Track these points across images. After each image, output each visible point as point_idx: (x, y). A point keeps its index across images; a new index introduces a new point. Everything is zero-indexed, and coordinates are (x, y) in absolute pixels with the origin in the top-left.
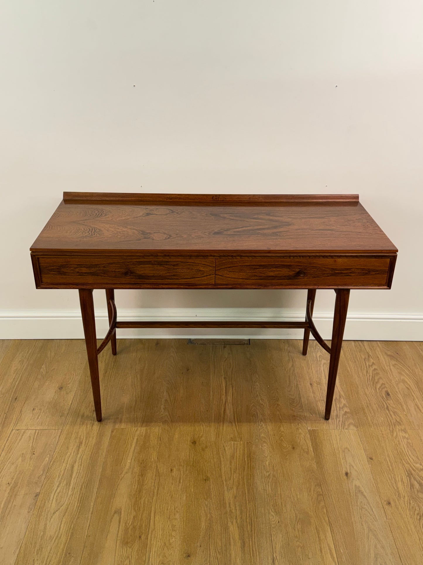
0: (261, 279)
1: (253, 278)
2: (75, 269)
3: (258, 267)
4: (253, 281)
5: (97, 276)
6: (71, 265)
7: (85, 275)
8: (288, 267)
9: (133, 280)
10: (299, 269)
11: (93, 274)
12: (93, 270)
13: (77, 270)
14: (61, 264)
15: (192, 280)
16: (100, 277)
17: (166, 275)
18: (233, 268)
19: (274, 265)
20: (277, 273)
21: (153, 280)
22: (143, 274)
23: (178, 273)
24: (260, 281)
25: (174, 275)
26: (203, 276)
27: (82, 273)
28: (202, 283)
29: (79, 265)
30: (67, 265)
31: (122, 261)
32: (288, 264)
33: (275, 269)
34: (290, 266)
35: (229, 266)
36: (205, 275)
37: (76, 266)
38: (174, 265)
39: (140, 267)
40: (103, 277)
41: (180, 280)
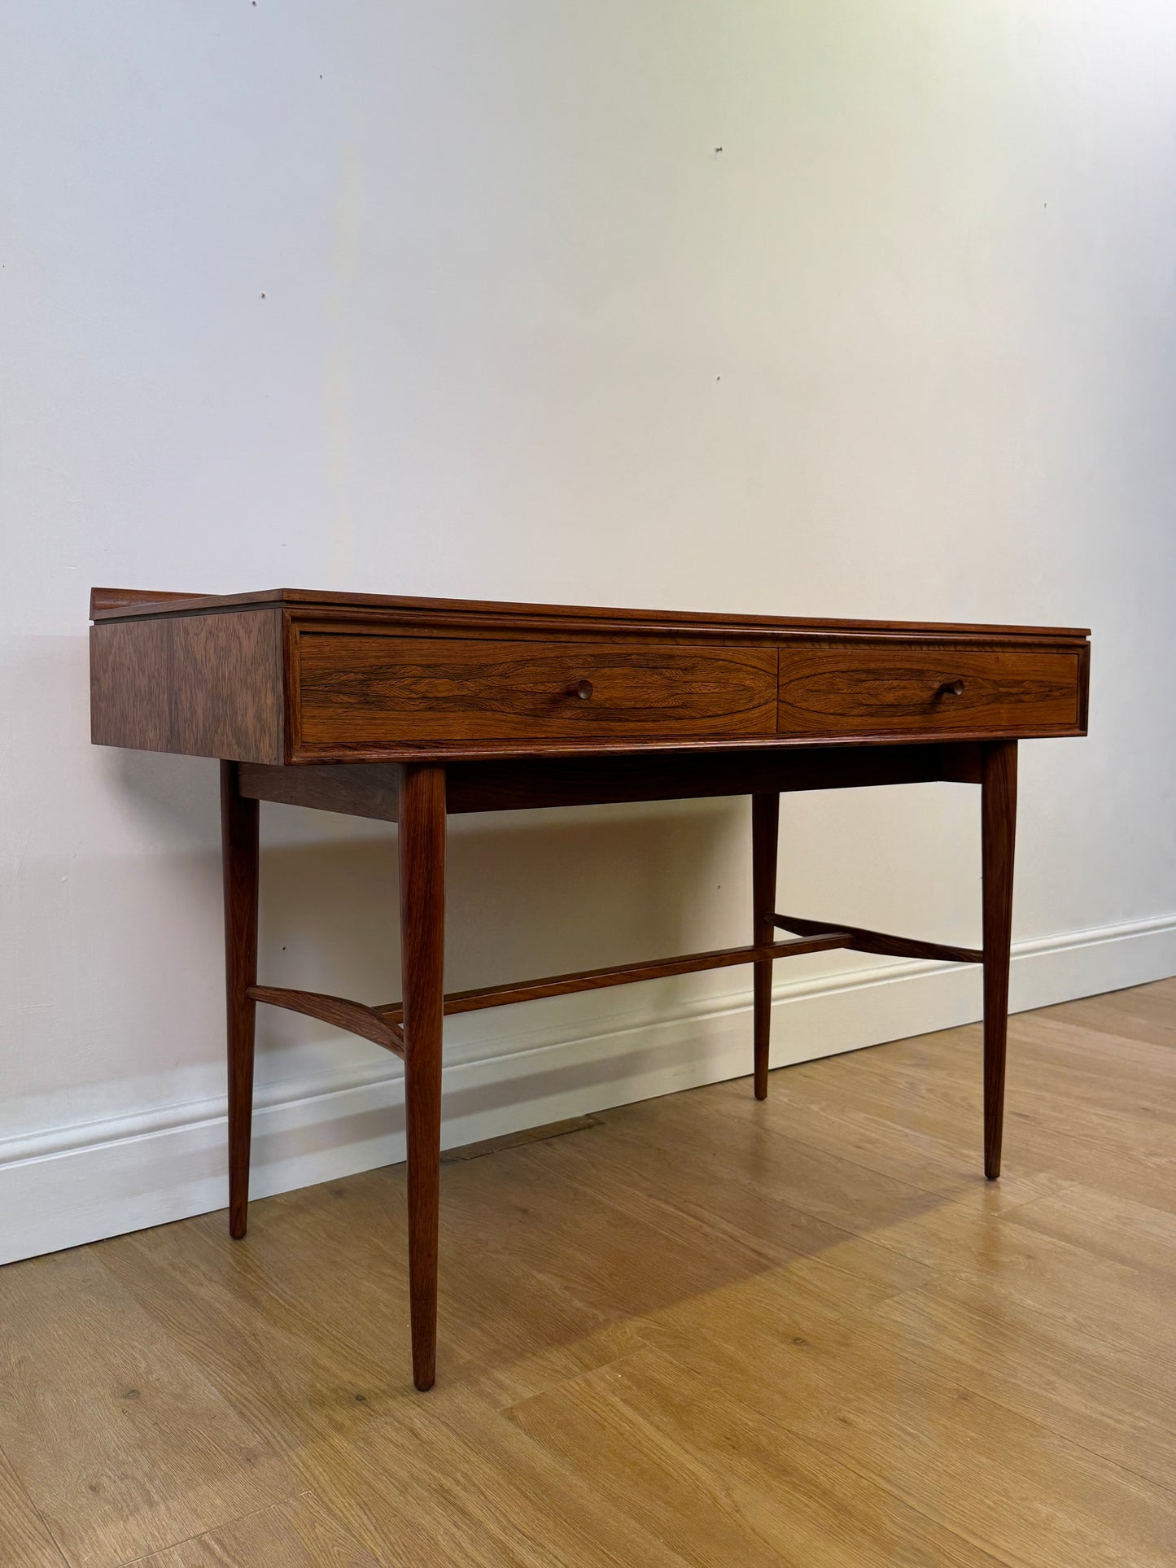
0: (871, 715)
1: (855, 712)
2: (415, 683)
3: (863, 676)
4: (857, 720)
5: (482, 709)
6: (405, 665)
7: (444, 705)
8: (920, 674)
9: (583, 724)
10: (940, 681)
11: (471, 703)
12: (472, 687)
13: (422, 687)
14: (373, 661)
15: (727, 719)
16: (489, 714)
17: (665, 704)
18: (816, 678)
19: (892, 669)
20: (900, 693)
21: (632, 725)
22: (607, 699)
23: (695, 698)
24: (870, 720)
25: (684, 706)
26: (750, 705)
27: (437, 698)
28: (748, 730)
29: (428, 666)
30: (391, 666)
31: (554, 654)
32: (919, 666)
33: (895, 683)
34: (921, 672)
35: (807, 672)
36: (756, 702)
37: (418, 671)
38: (685, 670)
39: (602, 676)
40: (498, 715)
41: (699, 723)
